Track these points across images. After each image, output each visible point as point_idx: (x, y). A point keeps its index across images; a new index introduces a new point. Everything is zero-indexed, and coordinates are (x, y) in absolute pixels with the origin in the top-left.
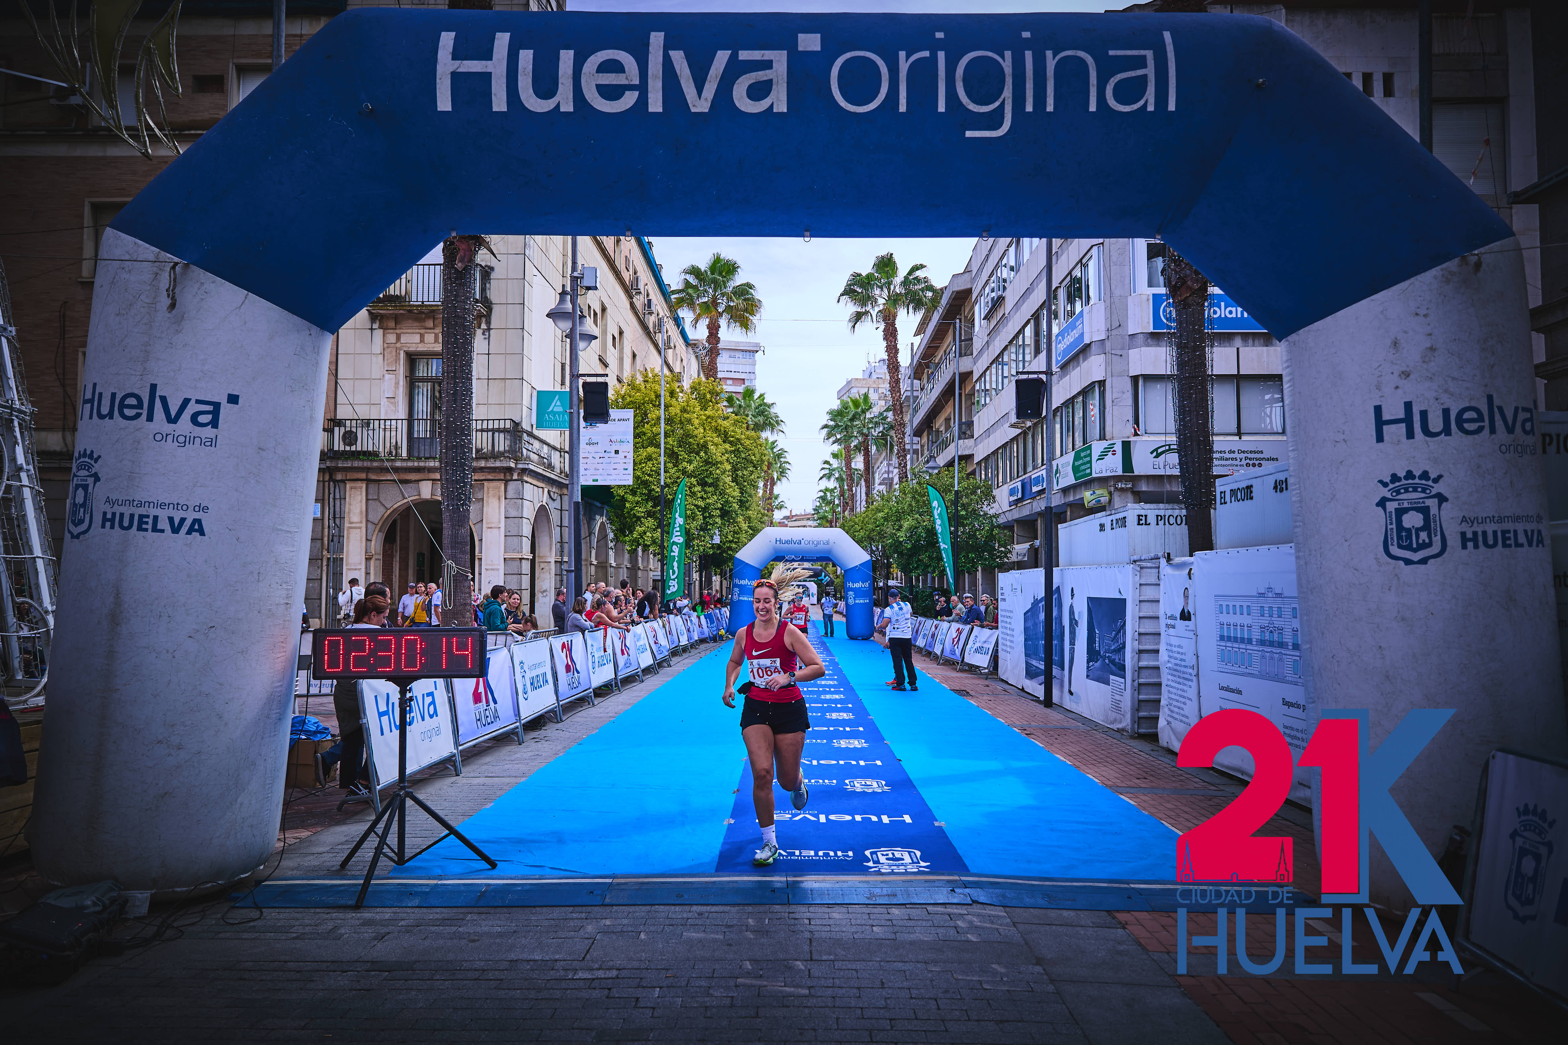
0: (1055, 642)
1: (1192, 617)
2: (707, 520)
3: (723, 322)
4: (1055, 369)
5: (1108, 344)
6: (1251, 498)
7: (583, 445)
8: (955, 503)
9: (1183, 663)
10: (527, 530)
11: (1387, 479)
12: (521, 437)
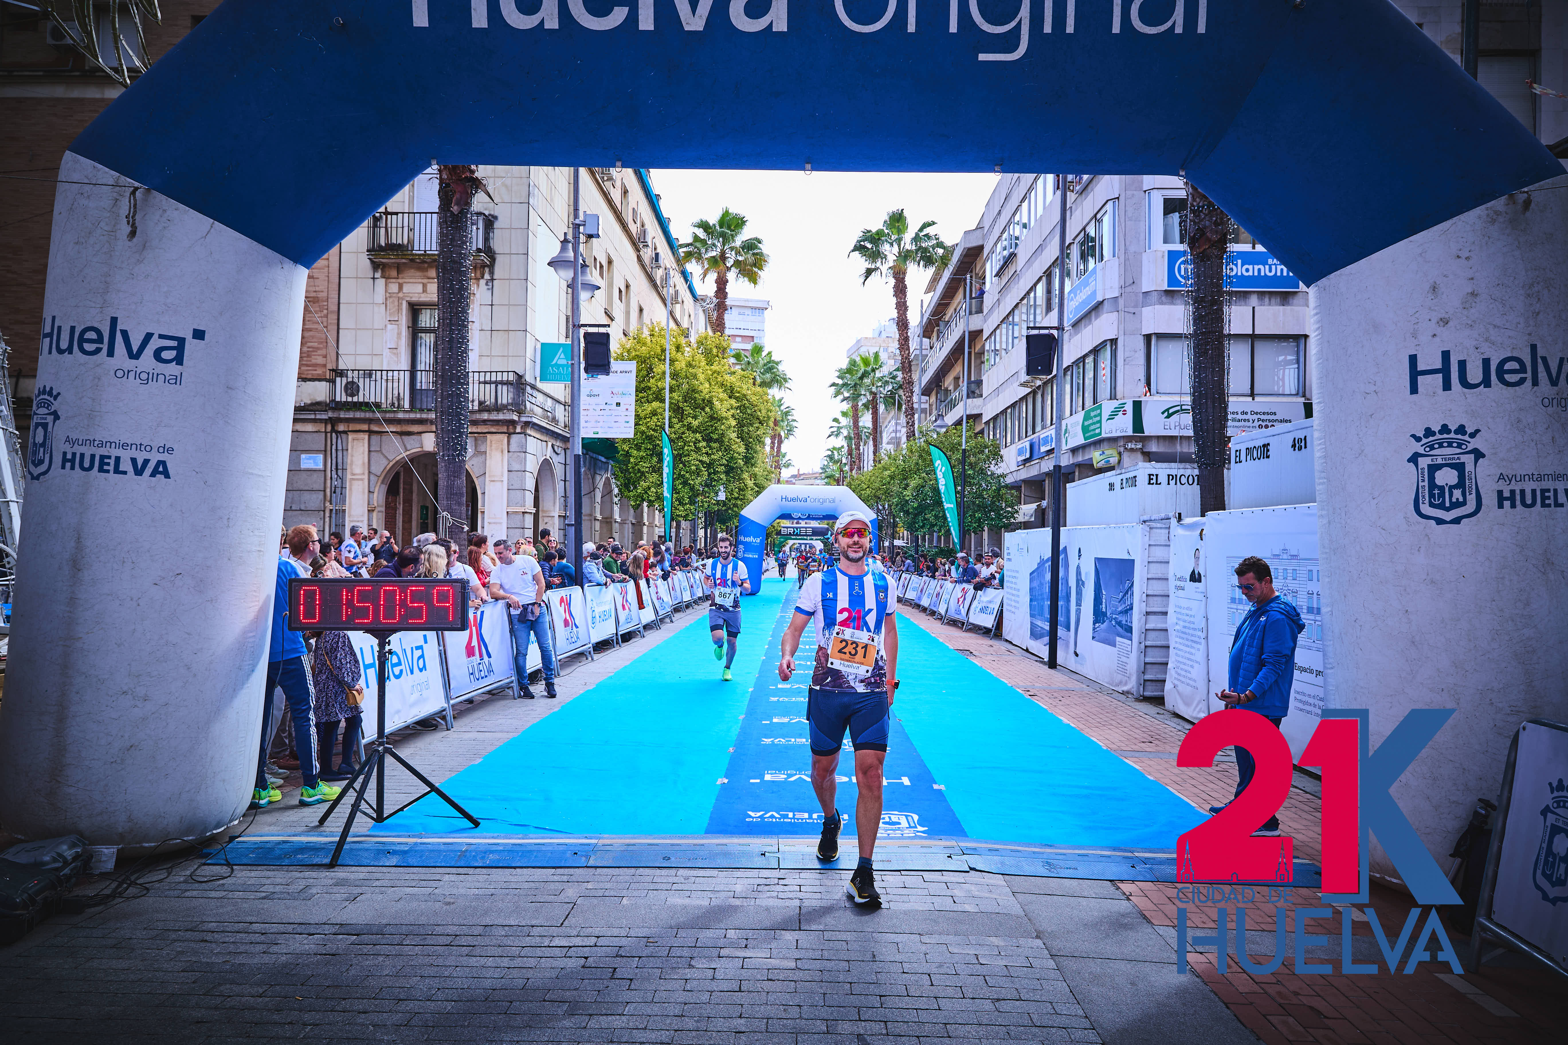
0: (1060, 603)
1: (1203, 578)
2: (712, 476)
3: (731, 276)
4: (1066, 324)
5: (1121, 302)
6: (1268, 457)
7: (583, 398)
8: (963, 462)
9: (1192, 626)
10: (530, 484)
11: (1421, 434)
12: (524, 390)
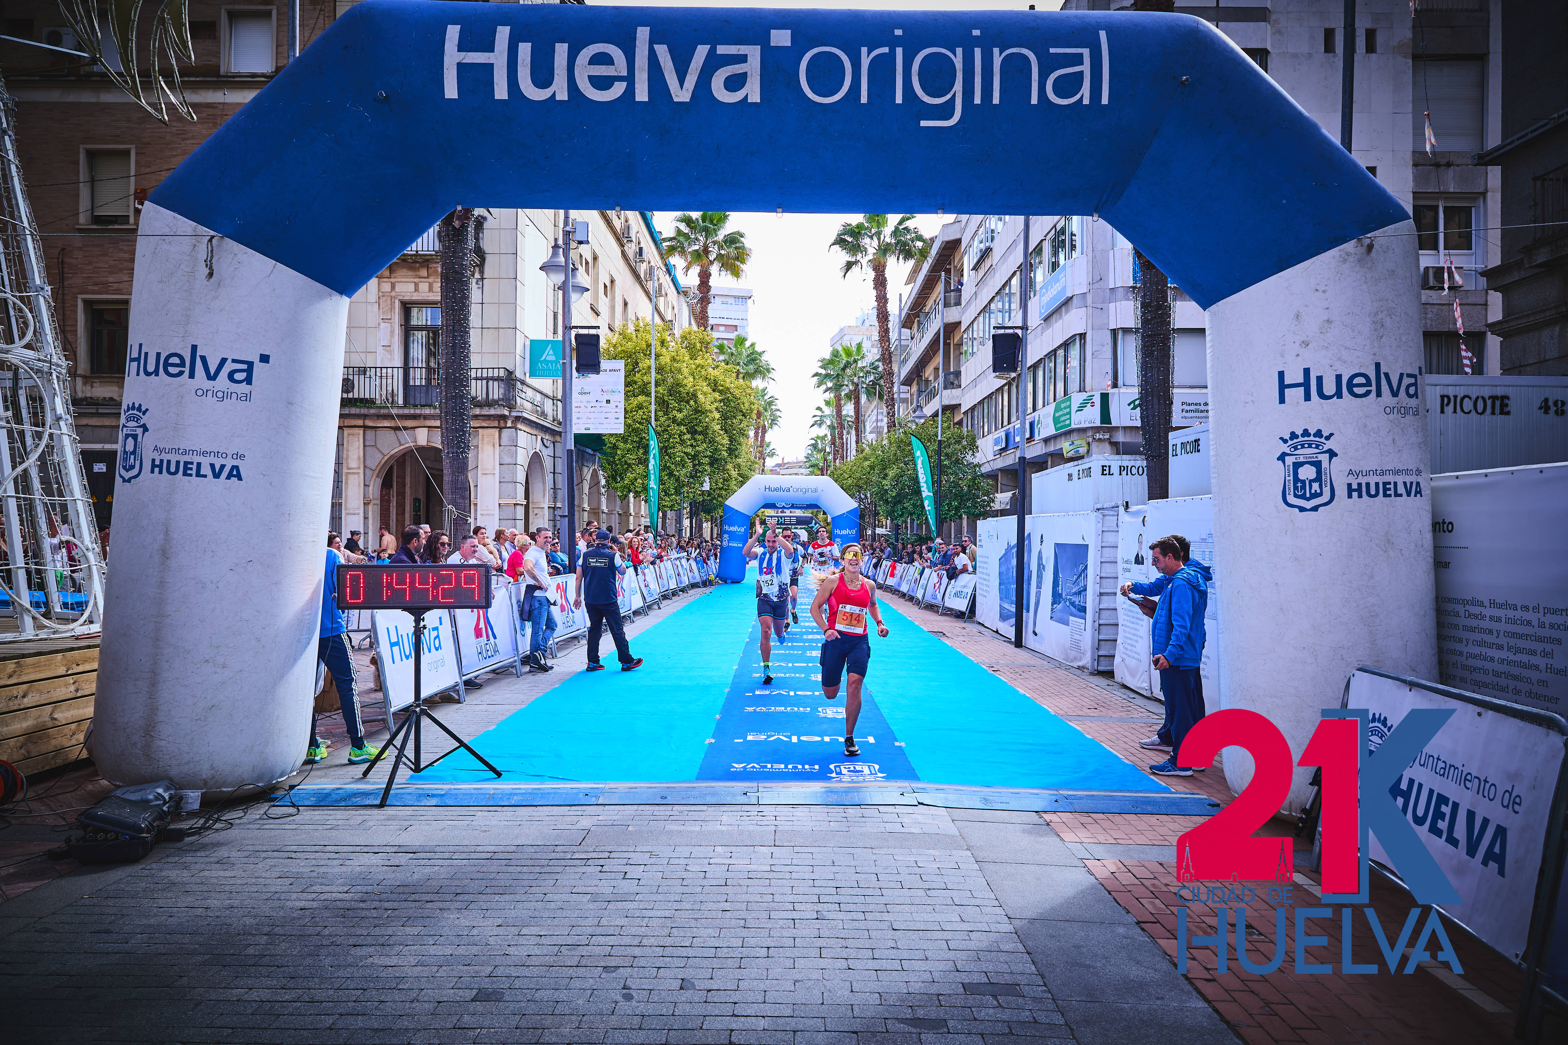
1: (1145, 561)
2: (697, 467)
3: (714, 269)
4: (1031, 324)
5: (1089, 297)
6: (1199, 451)
7: (575, 395)
8: (939, 452)
10: (521, 477)
11: (1287, 437)
12: (514, 386)
